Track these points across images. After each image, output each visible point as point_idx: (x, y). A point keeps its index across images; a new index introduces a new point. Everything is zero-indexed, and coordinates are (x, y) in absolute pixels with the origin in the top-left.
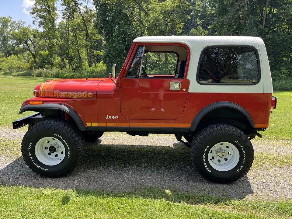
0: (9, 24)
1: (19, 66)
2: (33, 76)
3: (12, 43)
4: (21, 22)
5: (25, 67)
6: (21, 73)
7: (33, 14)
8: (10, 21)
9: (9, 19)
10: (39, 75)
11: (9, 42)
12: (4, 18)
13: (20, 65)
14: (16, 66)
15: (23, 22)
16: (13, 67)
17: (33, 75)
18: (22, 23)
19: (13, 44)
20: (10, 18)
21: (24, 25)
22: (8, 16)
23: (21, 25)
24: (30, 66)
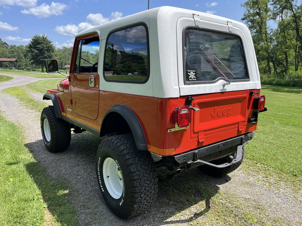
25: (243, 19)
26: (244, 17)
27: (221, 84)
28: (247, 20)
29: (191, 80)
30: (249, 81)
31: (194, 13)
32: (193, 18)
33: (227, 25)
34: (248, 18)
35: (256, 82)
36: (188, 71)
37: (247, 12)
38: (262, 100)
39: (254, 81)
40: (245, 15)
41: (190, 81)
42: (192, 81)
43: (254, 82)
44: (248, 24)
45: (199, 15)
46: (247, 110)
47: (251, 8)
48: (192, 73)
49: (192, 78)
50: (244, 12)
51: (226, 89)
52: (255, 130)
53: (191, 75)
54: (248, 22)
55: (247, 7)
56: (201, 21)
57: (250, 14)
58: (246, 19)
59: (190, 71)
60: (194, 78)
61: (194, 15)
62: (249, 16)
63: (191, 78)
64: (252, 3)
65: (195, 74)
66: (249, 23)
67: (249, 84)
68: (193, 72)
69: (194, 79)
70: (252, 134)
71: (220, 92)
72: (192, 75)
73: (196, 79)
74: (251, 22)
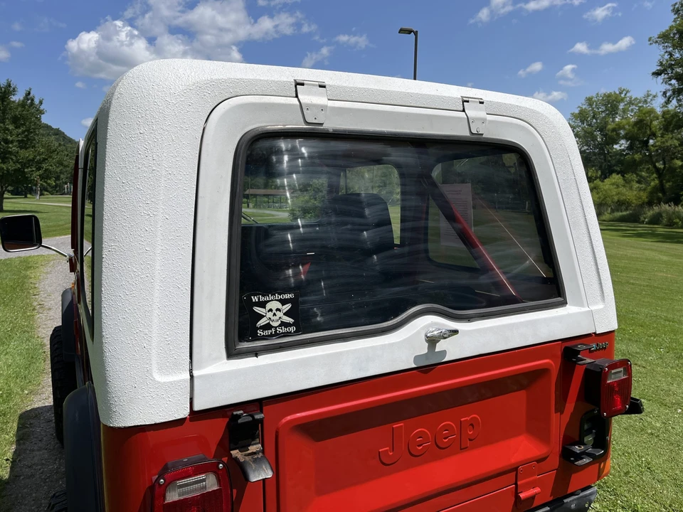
0: (621, 106)
1: (622, 198)
2: (643, 222)
3: (622, 148)
4: (648, 96)
5: (635, 201)
6: (618, 214)
7: (661, 75)
8: (622, 100)
9: (623, 95)
10: (655, 220)
11: (615, 146)
12: (609, 96)
13: (624, 197)
14: (616, 198)
15: (650, 98)
16: (609, 201)
17: (642, 219)
18: (649, 100)
19: (624, 150)
20: (624, 92)
21: (653, 102)
22: (620, 89)
23: (647, 103)
24: (647, 197)
25: (657, 74)
26: (659, 68)
27: (418, 333)
28: (666, 76)
29: (267, 333)
30: (564, 303)
31: (300, 78)
32: (297, 96)
33: (464, 111)
34: (669, 71)
35: (593, 308)
36: (255, 299)
37: (667, 57)
38: (616, 376)
39: (582, 305)
40: (661, 64)
41: (264, 338)
42: (271, 335)
43: (587, 309)
44: (671, 84)
45: (327, 83)
46: (554, 416)
47: (674, 47)
48: (274, 305)
49: (275, 324)
50: (660, 57)
51: (444, 353)
52: (599, 477)
53: (270, 315)
54: (670, 79)
55: (666, 44)
56: (331, 104)
57: (675, 60)
58: (665, 74)
59: (262, 299)
60: (283, 324)
61: (298, 84)
62: (671, 66)
63: (268, 326)
64: (677, 36)
65: (288, 307)
66: (673, 82)
67: (561, 318)
68: (280, 301)
69: (284, 330)
70: (586, 496)
71: (414, 366)
72: (274, 311)
73: (292, 329)
74: (677, 79)
